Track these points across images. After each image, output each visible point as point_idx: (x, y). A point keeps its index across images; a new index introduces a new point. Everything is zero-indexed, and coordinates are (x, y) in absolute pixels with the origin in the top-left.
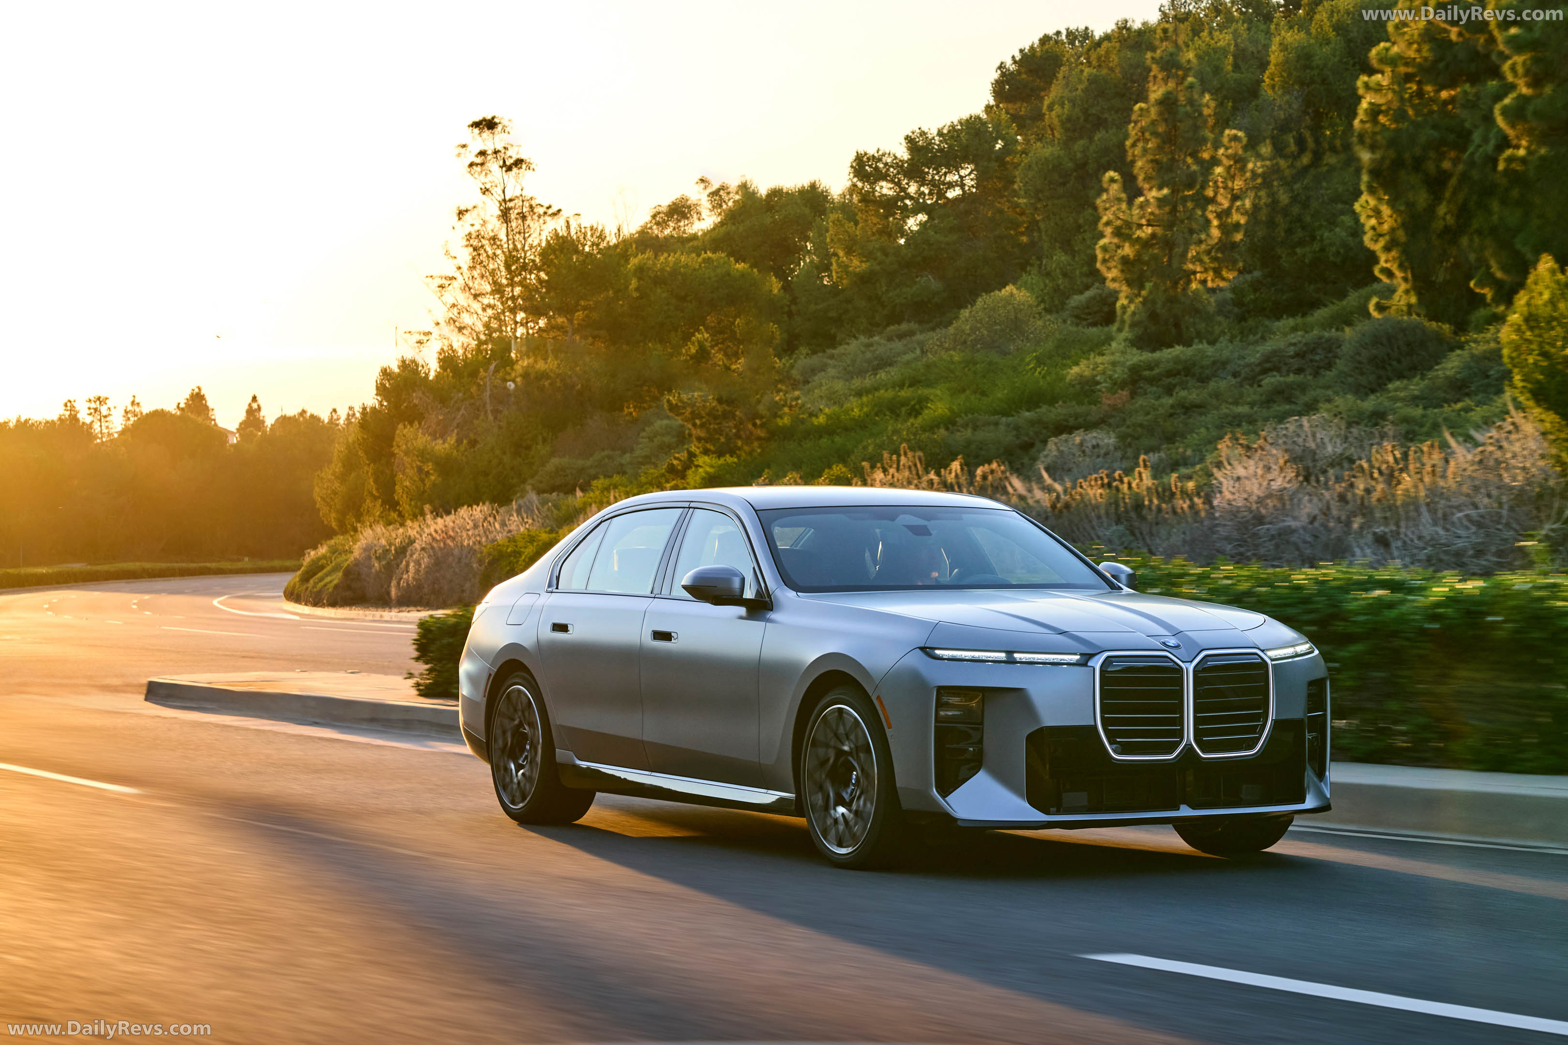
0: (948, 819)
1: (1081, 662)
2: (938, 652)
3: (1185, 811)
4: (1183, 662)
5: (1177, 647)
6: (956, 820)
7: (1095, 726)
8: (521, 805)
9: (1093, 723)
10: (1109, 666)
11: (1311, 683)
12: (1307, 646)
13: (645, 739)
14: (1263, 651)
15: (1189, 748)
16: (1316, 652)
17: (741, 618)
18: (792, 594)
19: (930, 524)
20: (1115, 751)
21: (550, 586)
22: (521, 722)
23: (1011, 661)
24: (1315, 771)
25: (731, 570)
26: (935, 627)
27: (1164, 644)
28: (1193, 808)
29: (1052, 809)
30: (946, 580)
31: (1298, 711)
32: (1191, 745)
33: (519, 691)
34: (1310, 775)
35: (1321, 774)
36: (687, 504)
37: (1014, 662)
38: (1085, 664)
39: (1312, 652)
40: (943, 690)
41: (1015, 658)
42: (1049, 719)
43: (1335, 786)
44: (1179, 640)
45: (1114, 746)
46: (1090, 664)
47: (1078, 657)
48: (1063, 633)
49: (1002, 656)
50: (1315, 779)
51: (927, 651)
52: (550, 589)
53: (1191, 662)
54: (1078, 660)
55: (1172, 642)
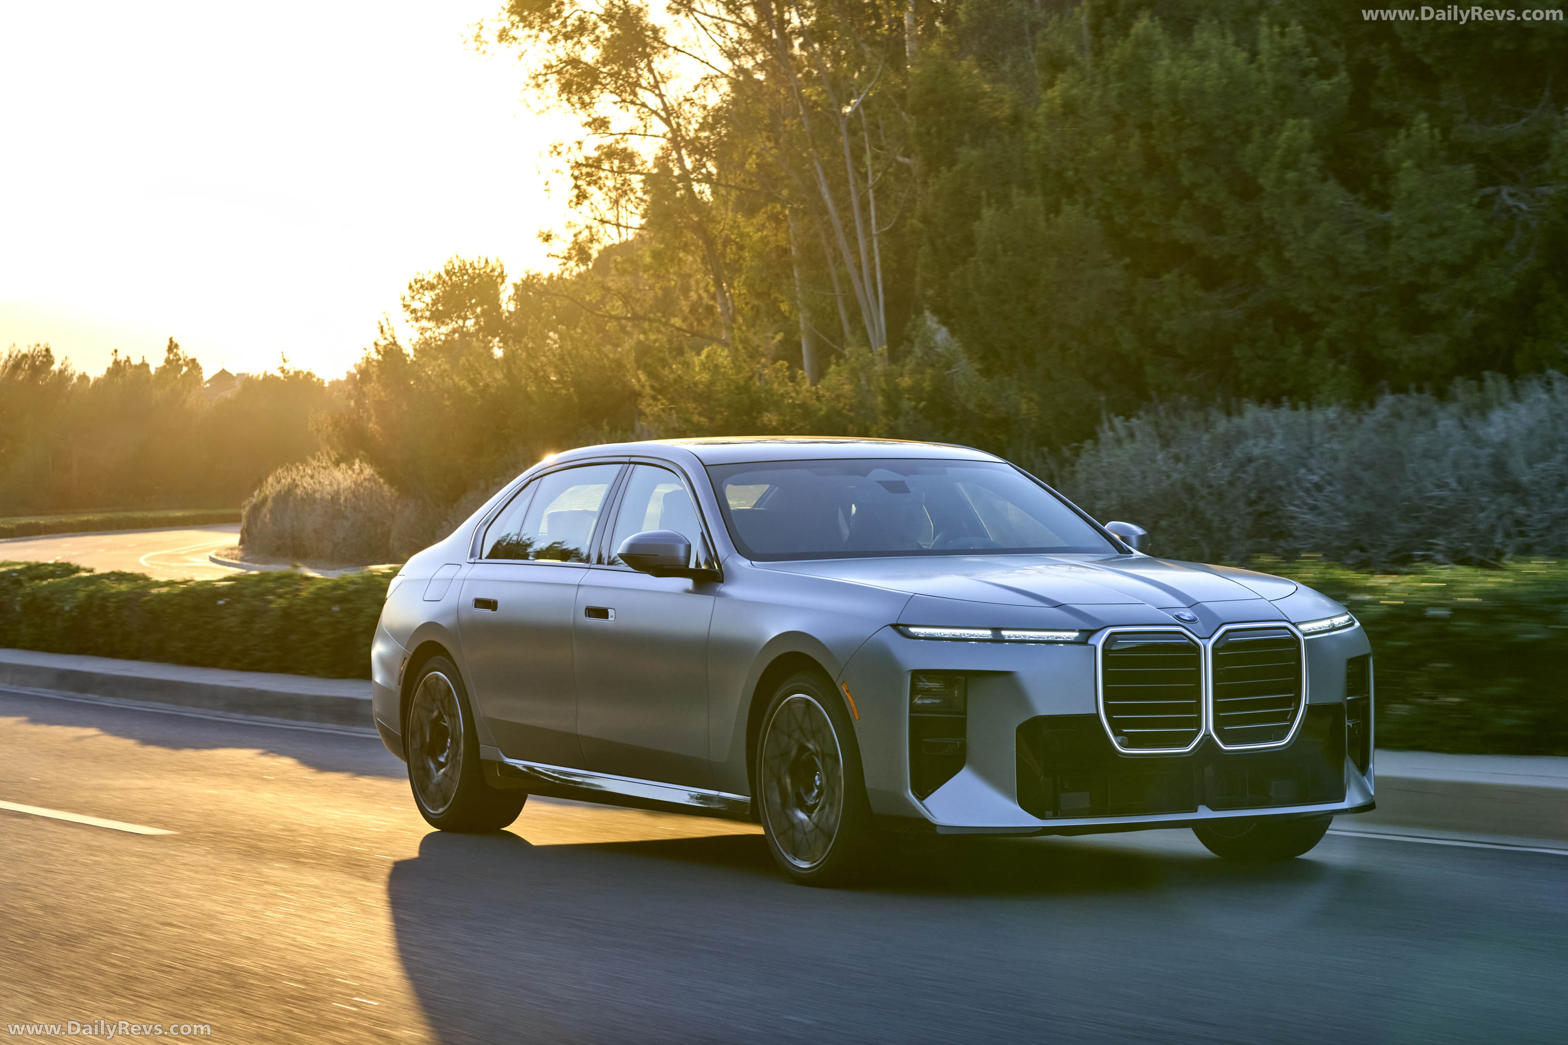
0: (925, 825)
1: (1081, 640)
2: (912, 630)
3: (1204, 813)
4: (1200, 638)
5: (1193, 621)
6: (934, 826)
7: (1097, 715)
8: (441, 810)
9: (1095, 712)
10: (1112, 645)
11: (1351, 662)
12: (1347, 617)
13: (579, 733)
14: (1294, 624)
15: (1208, 738)
16: (1357, 624)
17: (687, 591)
18: (745, 563)
19: (907, 479)
20: (1121, 744)
21: (472, 556)
22: (440, 713)
23: (998, 640)
24: (1356, 764)
25: (677, 536)
26: (910, 600)
27: (1178, 617)
28: (1214, 808)
29: (1047, 812)
30: (930, 545)
31: (1336, 694)
32: (1210, 735)
33: (437, 677)
34: (1350, 768)
35: (1363, 767)
36: (626, 459)
37: (1003, 641)
38: (1085, 643)
39: (1352, 625)
40: (917, 674)
41: (1003, 636)
42: (1045, 707)
43: (1381, 782)
44: (1194, 611)
45: (1119, 738)
46: (1091, 642)
47: (1076, 634)
48: (1059, 606)
49: (987, 633)
50: (1357, 773)
51: (900, 628)
52: (472, 560)
53: (1210, 638)
54: (1076, 638)
55: (1187, 614)
